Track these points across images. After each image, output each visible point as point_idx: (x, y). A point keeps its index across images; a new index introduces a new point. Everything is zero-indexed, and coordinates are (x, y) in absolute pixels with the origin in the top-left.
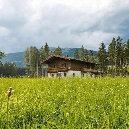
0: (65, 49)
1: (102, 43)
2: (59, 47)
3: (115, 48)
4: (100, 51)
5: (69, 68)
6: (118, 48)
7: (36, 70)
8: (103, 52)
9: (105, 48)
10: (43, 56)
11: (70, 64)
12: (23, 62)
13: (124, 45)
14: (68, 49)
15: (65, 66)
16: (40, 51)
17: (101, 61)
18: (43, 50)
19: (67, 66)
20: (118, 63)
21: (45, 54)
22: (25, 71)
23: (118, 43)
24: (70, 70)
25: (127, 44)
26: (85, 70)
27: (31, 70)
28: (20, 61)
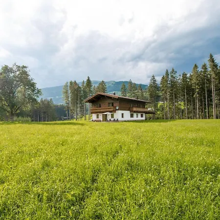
0: (109, 83)
1: (153, 76)
2: (103, 81)
3: (168, 82)
4: (151, 86)
5: (117, 108)
6: (172, 82)
7: (77, 108)
8: (154, 87)
9: (157, 83)
10: (84, 92)
11: (118, 104)
12: (60, 98)
13: (178, 78)
14: (112, 82)
15: (113, 105)
16: (81, 86)
17: (151, 98)
18: (85, 85)
19: (114, 105)
20: (171, 99)
21: (87, 90)
22: (65, 109)
23: (172, 76)
24: (118, 110)
25: (181, 78)
26: (135, 109)
27: (72, 108)
28: (57, 97)
